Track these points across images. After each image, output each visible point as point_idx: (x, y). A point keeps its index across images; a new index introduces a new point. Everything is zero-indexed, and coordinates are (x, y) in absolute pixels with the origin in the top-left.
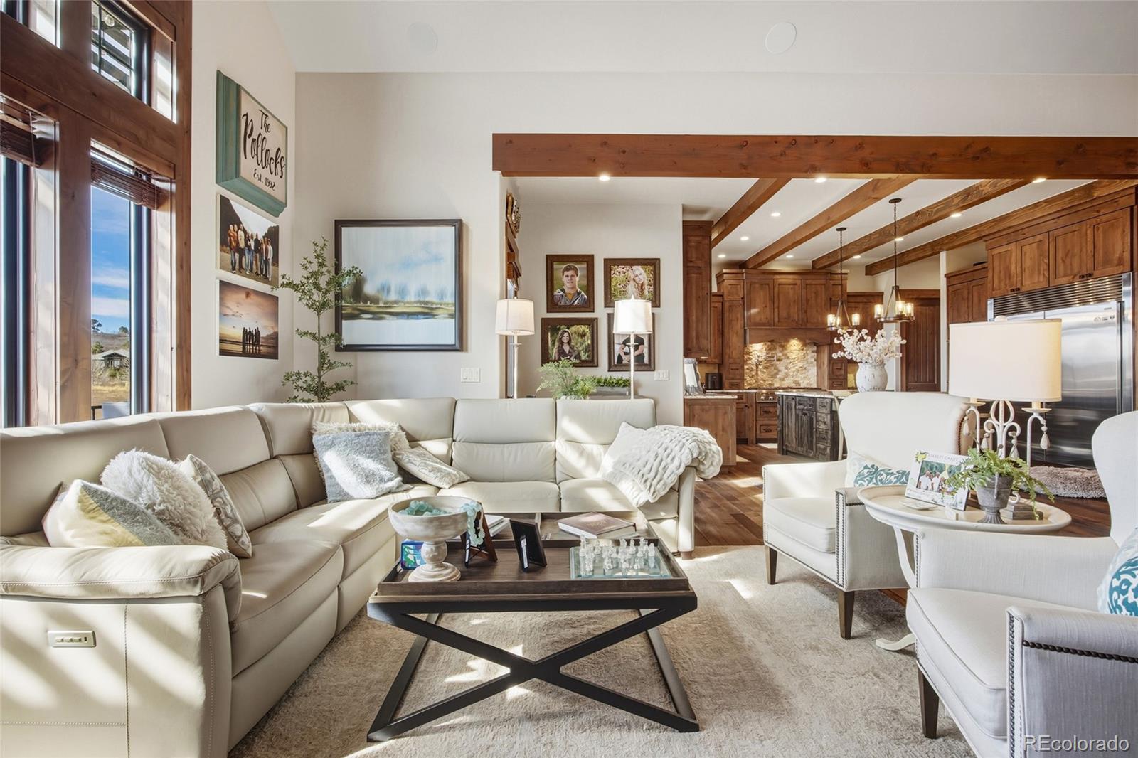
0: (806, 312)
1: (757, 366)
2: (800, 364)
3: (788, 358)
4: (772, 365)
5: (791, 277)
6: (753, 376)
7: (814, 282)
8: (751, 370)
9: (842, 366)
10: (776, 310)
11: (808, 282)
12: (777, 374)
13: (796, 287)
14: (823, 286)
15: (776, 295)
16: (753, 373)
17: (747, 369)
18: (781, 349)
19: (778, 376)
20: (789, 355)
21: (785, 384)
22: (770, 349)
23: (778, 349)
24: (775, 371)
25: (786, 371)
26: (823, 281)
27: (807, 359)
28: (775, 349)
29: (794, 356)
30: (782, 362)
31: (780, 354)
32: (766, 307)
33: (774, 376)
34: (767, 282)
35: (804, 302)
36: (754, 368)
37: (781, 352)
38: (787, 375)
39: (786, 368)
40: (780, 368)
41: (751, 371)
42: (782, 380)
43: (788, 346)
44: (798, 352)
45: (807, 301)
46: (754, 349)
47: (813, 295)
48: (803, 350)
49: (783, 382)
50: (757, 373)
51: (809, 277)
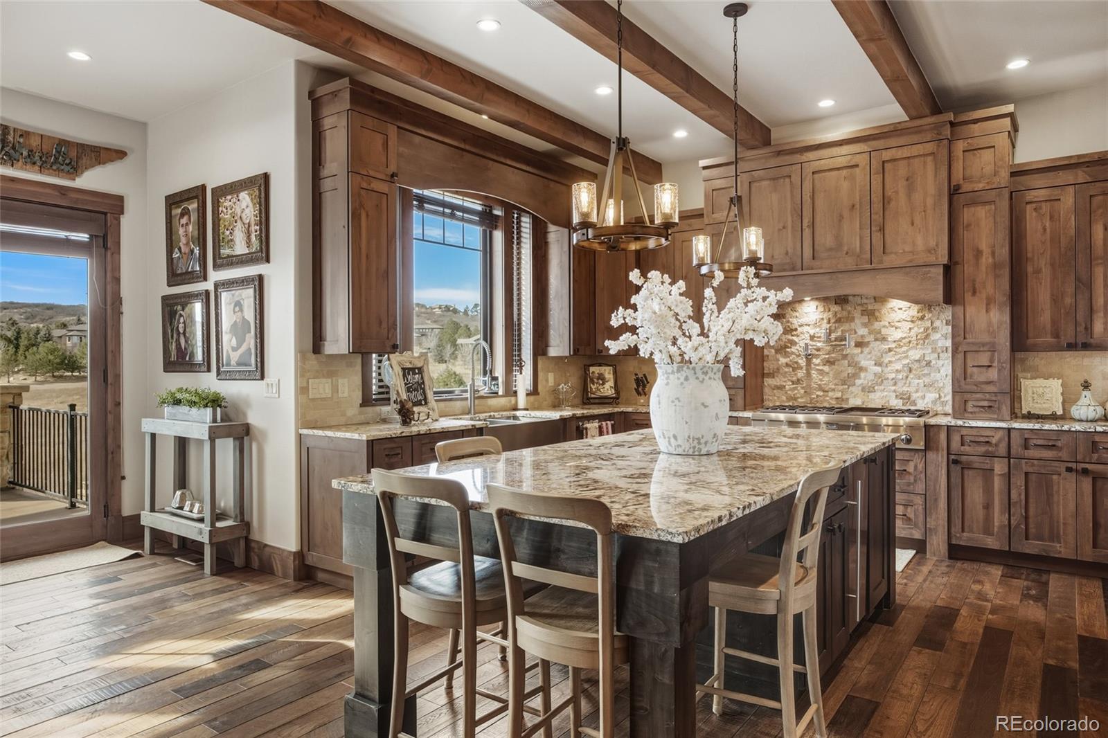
0: (882, 229)
1: (809, 358)
2: (915, 354)
3: (884, 339)
4: (845, 357)
5: (845, 150)
6: (799, 381)
7: (905, 152)
8: (795, 367)
9: (992, 360)
10: (807, 232)
11: (887, 155)
12: (855, 376)
13: (857, 170)
14: (930, 159)
15: (807, 198)
16: (801, 374)
17: (787, 365)
18: (865, 319)
19: (858, 382)
20: (884, 331)
21: (876, 400)
22: (839, 321)
23: (859, 320)
24: (850, 370)
25: (878, 369)
26: (930, 147)
27: (935, 342)
28: (850, 319)
29: (897, 335)
30: (866, 350)
31: (862, 331)
32: (784, 228)
33: (848, 381)
34: (785, 171)
35: (877, 206)
36: (803, 362)
37: (865, 325)
38: (881, 379)
39: (878, 364)
40: (863, 363)
41: (794, 369)
42: (867, 390)
43: (884, 311)
44: (910, 325)
45: (885, 201)
46: (801, 321)
47: (902, 184)
48: (922, 318)
49: (872, 396)
50: (808, 374)
51: (893, 142)
